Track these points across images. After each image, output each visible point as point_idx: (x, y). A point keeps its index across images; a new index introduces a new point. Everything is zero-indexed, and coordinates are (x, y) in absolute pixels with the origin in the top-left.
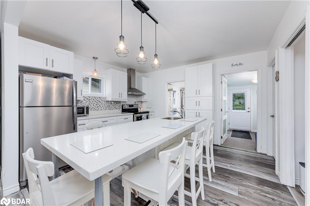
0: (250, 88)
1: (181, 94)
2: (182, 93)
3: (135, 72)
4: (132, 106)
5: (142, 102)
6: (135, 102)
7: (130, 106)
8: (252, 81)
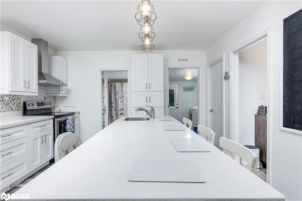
0: (179, 84)
1: (109, 87)
2: (111, 85)
3: (48, 49)
4: (42, 104)
5: (55, 98)
6: (46, 98)
7: (39, 104)
8: (185, 78)
